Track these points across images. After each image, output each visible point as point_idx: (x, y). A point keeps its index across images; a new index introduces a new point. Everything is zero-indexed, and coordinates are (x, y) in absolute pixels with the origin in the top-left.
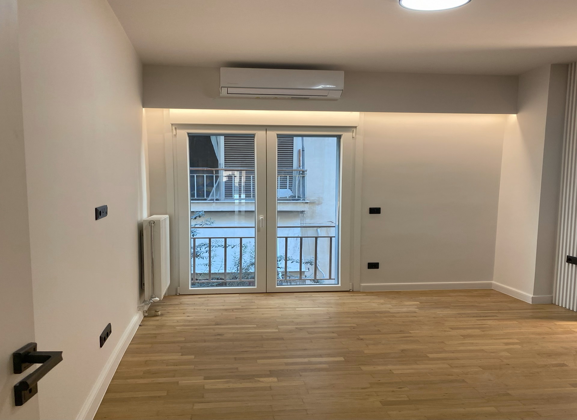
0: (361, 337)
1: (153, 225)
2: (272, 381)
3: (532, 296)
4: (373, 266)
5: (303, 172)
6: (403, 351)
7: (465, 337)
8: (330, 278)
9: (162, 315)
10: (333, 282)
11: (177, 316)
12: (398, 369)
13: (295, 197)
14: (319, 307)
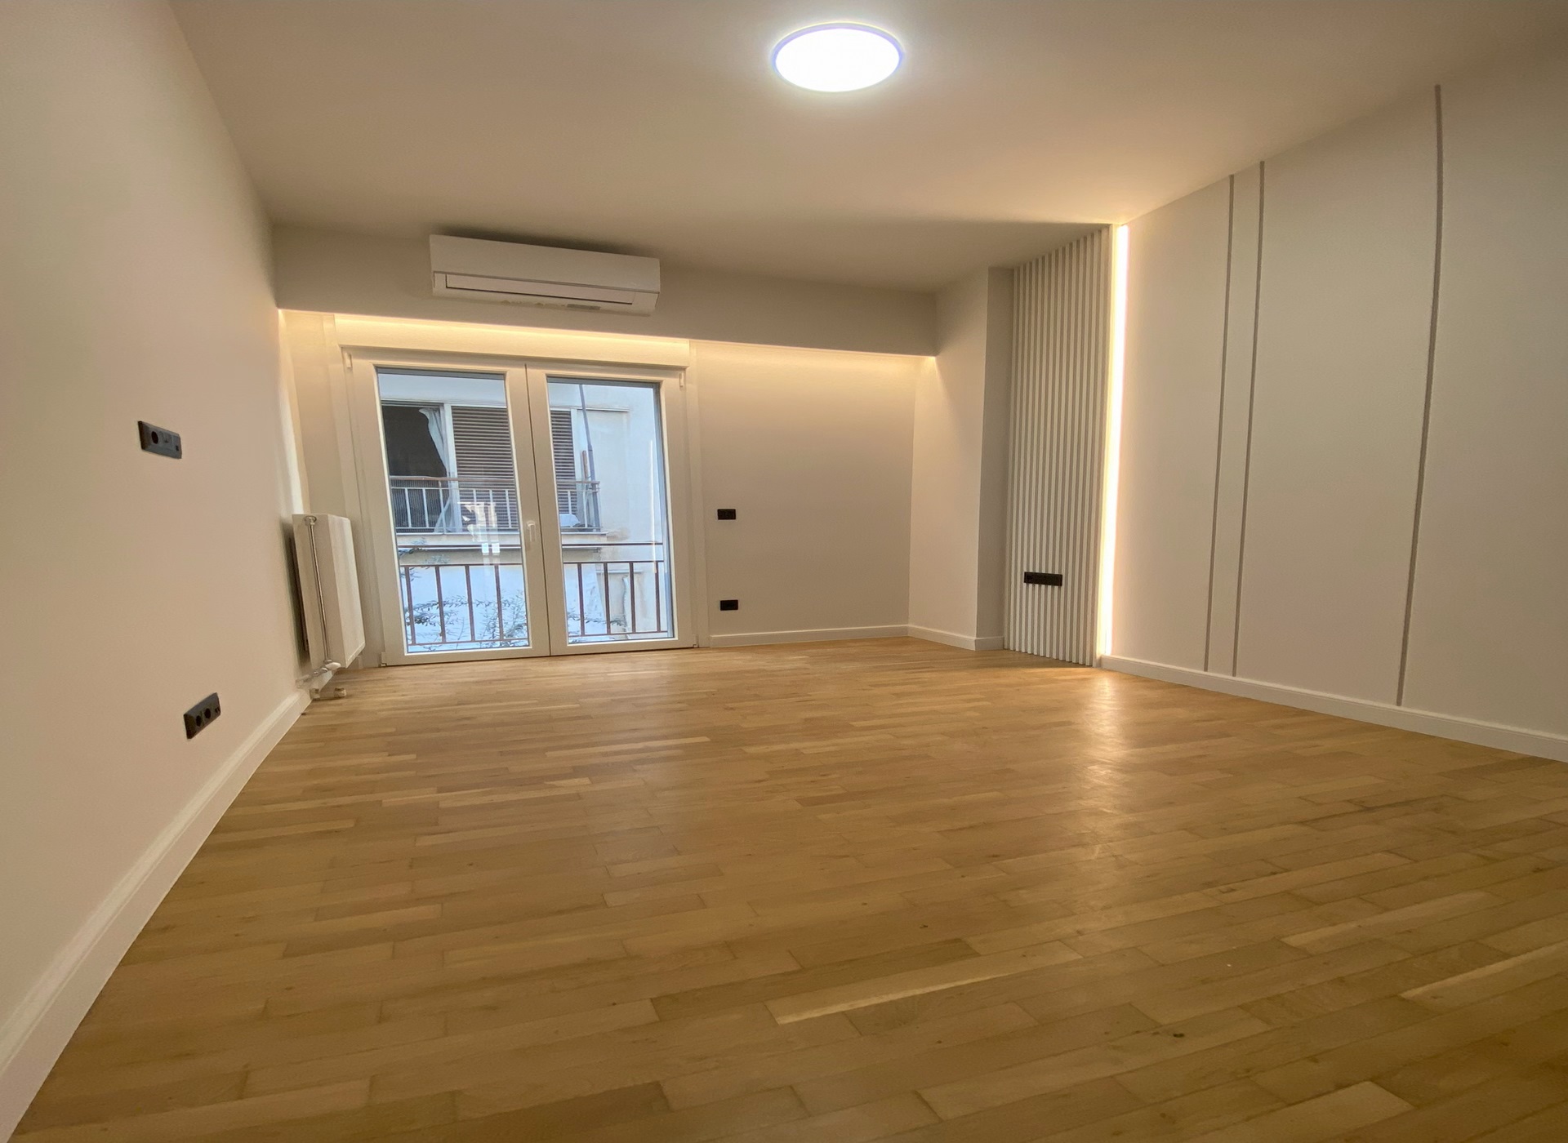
0: (730, 705)
1: (312, 523)
2: (581, 783)
3: (974, 638)
4: (729, 605)
5: (594, 485)
6: (806, 720)
7: (898, 695)
8: (659, 631)
9: (349, 696)
10: (665, 635)
11: (382, 697)
12: (809, 746)
13: (584, 526)
14: (645, 670)
